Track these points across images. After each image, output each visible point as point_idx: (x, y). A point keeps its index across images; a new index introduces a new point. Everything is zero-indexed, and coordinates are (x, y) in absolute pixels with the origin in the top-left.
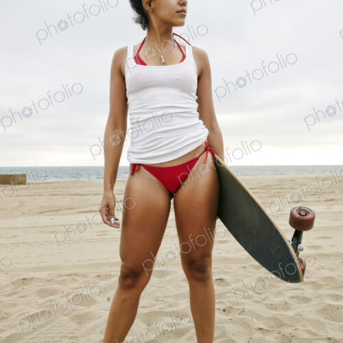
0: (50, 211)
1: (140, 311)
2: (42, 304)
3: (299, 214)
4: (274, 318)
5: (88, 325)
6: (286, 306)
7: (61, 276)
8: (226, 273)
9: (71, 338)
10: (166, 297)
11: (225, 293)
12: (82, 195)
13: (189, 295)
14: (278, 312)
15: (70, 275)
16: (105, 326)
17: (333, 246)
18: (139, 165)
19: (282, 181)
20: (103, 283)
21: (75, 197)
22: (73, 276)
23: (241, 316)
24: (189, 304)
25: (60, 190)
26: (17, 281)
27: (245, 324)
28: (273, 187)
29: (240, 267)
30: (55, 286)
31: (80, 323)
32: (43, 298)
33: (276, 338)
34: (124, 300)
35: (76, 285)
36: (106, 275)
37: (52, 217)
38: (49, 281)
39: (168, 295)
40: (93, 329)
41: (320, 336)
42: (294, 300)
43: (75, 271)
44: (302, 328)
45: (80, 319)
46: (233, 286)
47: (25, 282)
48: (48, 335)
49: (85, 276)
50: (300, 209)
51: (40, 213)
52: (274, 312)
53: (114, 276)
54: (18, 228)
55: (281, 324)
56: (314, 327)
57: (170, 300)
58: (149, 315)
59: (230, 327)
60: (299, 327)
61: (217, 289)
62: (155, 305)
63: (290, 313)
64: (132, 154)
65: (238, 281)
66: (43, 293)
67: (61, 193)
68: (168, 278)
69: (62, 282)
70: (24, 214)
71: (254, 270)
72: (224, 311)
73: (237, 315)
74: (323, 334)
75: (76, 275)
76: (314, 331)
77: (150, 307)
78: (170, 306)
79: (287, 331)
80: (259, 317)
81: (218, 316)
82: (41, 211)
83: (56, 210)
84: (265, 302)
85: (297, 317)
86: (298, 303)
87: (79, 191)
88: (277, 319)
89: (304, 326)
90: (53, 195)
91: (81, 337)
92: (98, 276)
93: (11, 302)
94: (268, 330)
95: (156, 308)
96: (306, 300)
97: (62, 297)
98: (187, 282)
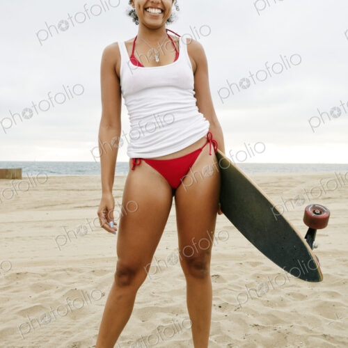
0: (45, 206)
1: (136, 306)
2: (36, 299)
3: (314, 212)
4: (269, 315)
5: (82, 320)
6: (282, 303)
7: (55, 271)
8: (223, 269)
9: (65, 333)
10: (161, 293)
11: (221, 289)
12: (78, 190)
13: (185, 291)
14: (274, 309)
15: (64, 270)
16: (99, 321)
17: (330, 243)
18: (140, 159)
19: (280, 179)
20: (97, 279)
21: (72, 192)
22: (68, 272)
23: (236, 313)
24: (186, 300)
25: (56, 184)
26: (10, 276)
27: (241, 321)
28: (270, 184)
29: (237, 264)
30: (50, 281)
31: (74, 318)
32: (37, 293)
33: (272, 335)
34: (120, 297)
35: (70, 280)
36: (102, 270)
37: (47, 212)
38: (43, 276)
39: (163, 291)
40: (87, 324)
41: (316, 333)
42: (291, 297)
43: (70, 266)
44: (298, 325)
45: (74, 314)
46: (229, 282)
47: (19, 276)
48: (41, 330)
49: (79, 271)
50: (315, 208)
51: (36, 208)
52: (270, 309)
53: (109, 271)
54: (12, 222)
55: (277, 321)
56: (309, 324)
57: (166, 296)
58: (145, 310)
59: (225, 324)
60: (294, 324)
61: (215, 285)
62: (150, 301)
63: (287, 310)
64: (132, 149)
65: (235, 277)
66: (37, 287)
67: (57, 188)
68: (164, 273)
69: (57, 277)
70: (19, 209)
71: (251, 267)
72: (220, 307)
73: (232, 312)
74: (319, 331)
75: (71, 270)
76: (310, 328)
77: (145, 302)
78: (166, 302)
79: (283, 327)
80: (255, 314)
81: (215, 312)
82: (37, 205)
83: (51, 205)
84: (262, 299)
85: (292, 314)
86: (294, 300)
87: (75, 186)
88: (273, 316)
89: (300, 323)
90: (49, 190)
91: (74, 332)
92: (94, 271)
93: (4, 297)
94: (264, 327)
95: (152, 304)
96: (303, 297)
97: (56, 292)
98: (184, 277)
